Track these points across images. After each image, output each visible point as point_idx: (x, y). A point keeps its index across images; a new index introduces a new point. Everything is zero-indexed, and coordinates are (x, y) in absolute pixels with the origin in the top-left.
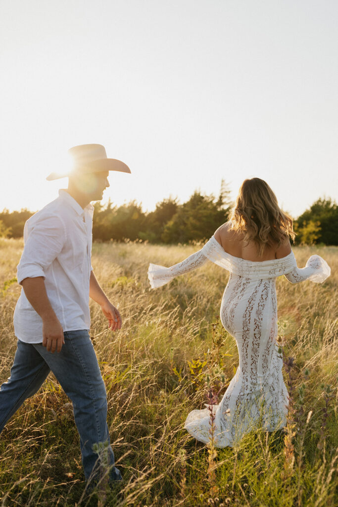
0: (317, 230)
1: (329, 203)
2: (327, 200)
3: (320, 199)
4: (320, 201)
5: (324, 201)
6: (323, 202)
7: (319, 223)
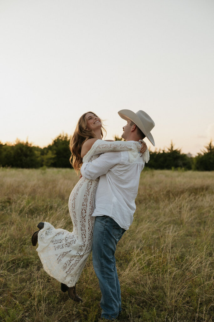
0: (53, 156)
1: (66, 138)
2: (65, 136)
3: (60, 135)
4: (60, 136)
5: (63, 136)
6: (62, 138)
7: (55, 152)
